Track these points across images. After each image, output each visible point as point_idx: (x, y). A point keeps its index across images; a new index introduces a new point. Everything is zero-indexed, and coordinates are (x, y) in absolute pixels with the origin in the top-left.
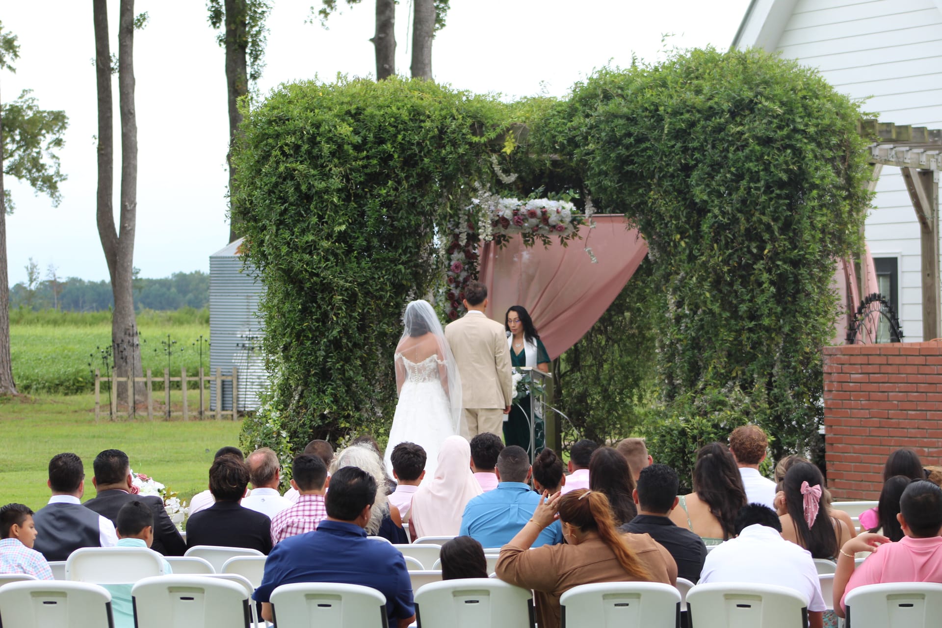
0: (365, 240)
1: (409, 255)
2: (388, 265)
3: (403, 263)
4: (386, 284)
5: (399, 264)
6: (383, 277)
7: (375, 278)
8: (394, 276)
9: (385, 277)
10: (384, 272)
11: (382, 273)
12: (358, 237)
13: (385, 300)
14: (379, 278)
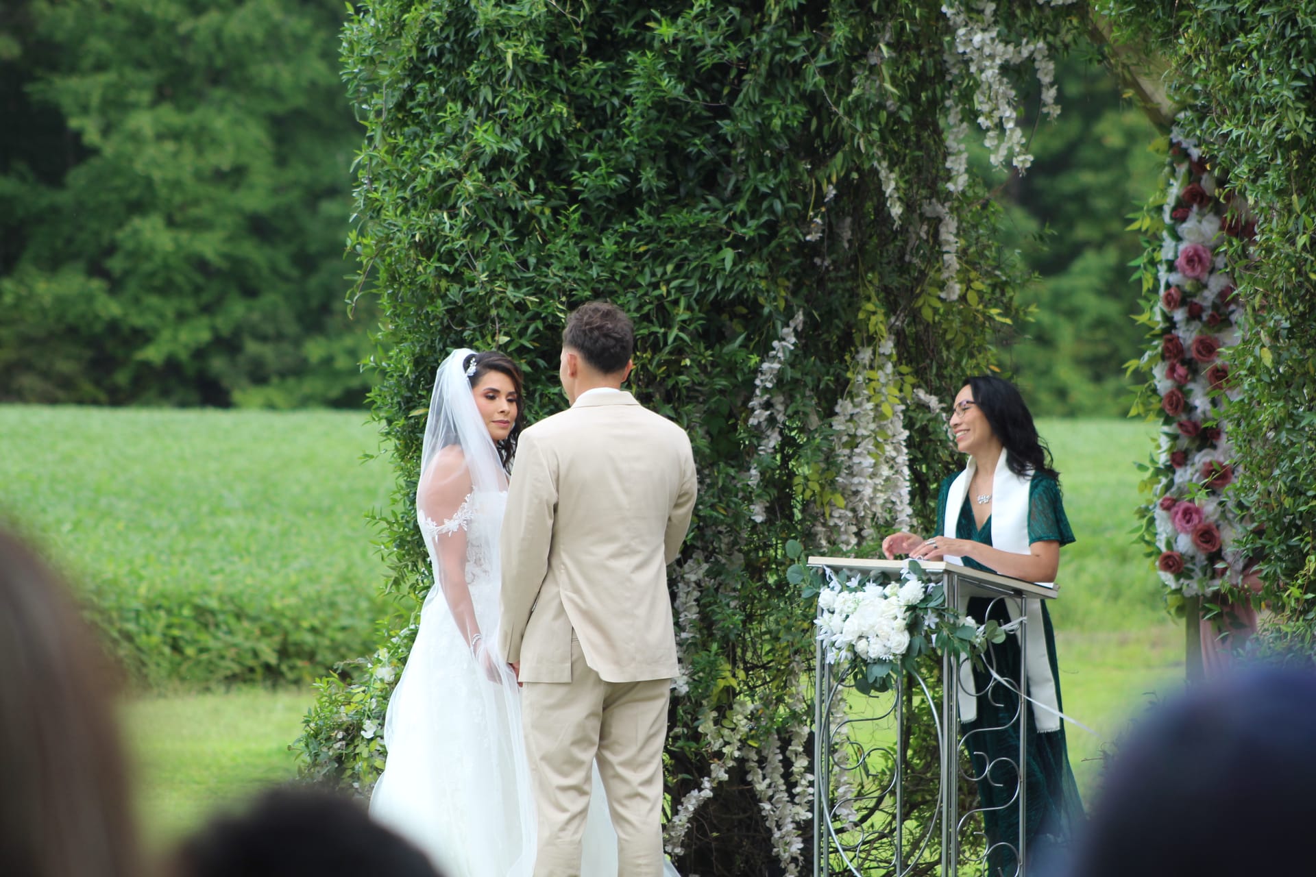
0: (625, 172)
1: (765, 218)
2: (686, 249)
3: (737, 243)
4: (676, 303)
5: (728, 245)
6: (668, 282)
7: (639, 285)
8: (703, 280)
9: (674, 284)
10: (670, 268)
11: (665, 273)
12: (596, 164)
13: (667, 349)
14: (656, 286)
